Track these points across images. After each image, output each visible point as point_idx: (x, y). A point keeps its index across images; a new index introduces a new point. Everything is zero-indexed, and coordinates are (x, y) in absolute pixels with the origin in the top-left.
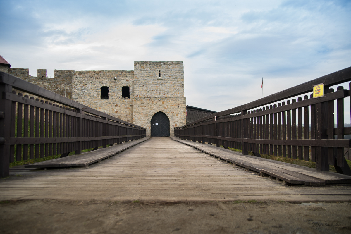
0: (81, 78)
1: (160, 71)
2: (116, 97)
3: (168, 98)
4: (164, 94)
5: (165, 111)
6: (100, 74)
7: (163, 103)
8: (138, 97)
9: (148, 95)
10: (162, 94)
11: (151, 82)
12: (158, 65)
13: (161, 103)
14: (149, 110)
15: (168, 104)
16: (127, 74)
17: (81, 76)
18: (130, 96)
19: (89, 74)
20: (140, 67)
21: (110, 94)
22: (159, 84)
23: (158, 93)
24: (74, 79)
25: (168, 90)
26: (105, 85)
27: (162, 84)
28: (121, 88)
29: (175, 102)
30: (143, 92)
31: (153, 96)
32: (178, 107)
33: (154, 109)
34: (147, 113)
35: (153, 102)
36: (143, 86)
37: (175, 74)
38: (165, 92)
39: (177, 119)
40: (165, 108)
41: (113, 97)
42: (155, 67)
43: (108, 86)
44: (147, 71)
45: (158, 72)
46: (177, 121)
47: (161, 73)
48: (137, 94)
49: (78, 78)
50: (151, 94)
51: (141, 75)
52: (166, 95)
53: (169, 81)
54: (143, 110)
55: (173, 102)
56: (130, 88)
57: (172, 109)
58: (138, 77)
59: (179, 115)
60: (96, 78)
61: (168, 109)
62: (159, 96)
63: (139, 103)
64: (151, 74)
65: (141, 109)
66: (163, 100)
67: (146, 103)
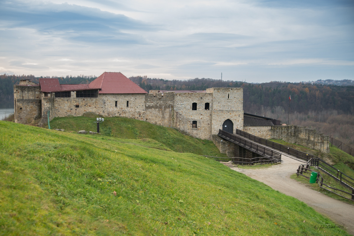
0: (181, 98)
1: (229, 94)
2: (201, 109)
3: (233, 111)
4: (231, 108)
5: (231, 119)
6: (192, 95)
7: (230, 114)
8: (216, 110)
9: (221, 109)
10: (230, 108)
11: (223, 101)
12: (228, 90)
13: (229, 114)
14: (222, 118)
15: (233, 115)
16: (209, 95)
17: (180, 96)
18: (210, 109)
19: (186, 95)
20: (217, 91)
21: (198, 107)
22: (228, 102)
23: (227, 108)
24: (176, 98)
25: (233, 106)
26: (195, 102)
27: (230, 102)
28: (205, 104)
29: (238, 113)
30: (218, 107)
31: (224, 109)
32: (239, 116)
33: (225, 118)
34: (221, 120)
35: (224, 113)
36: (219, 103)
37: (238, 95)
38: (231, 107)
39: (238, 124)
40: (231, 117)
41: (200, 110)
42: (226, 91)
43: (197, 103)
44: (221, 94)
45: (228, 94)
46: (238, 125)
47: (229, 95)
48: (215, 108)
49: (179, 98)
50: (223, 108)
51: (217, 97)
52: (232, 109)
53: (234, 100)
54: (219, 118)
55: (236, 113)
56: (210, 104)
57: (235, 118)
58: (216, 98)
59: (239, 121)
60: (190, 97)
61: (233, 118)
62: (228, 110)
63: (216, 114)
64: (223, 96)
65: (217, 118)
66: (230, 112)
67: (220, 114)
